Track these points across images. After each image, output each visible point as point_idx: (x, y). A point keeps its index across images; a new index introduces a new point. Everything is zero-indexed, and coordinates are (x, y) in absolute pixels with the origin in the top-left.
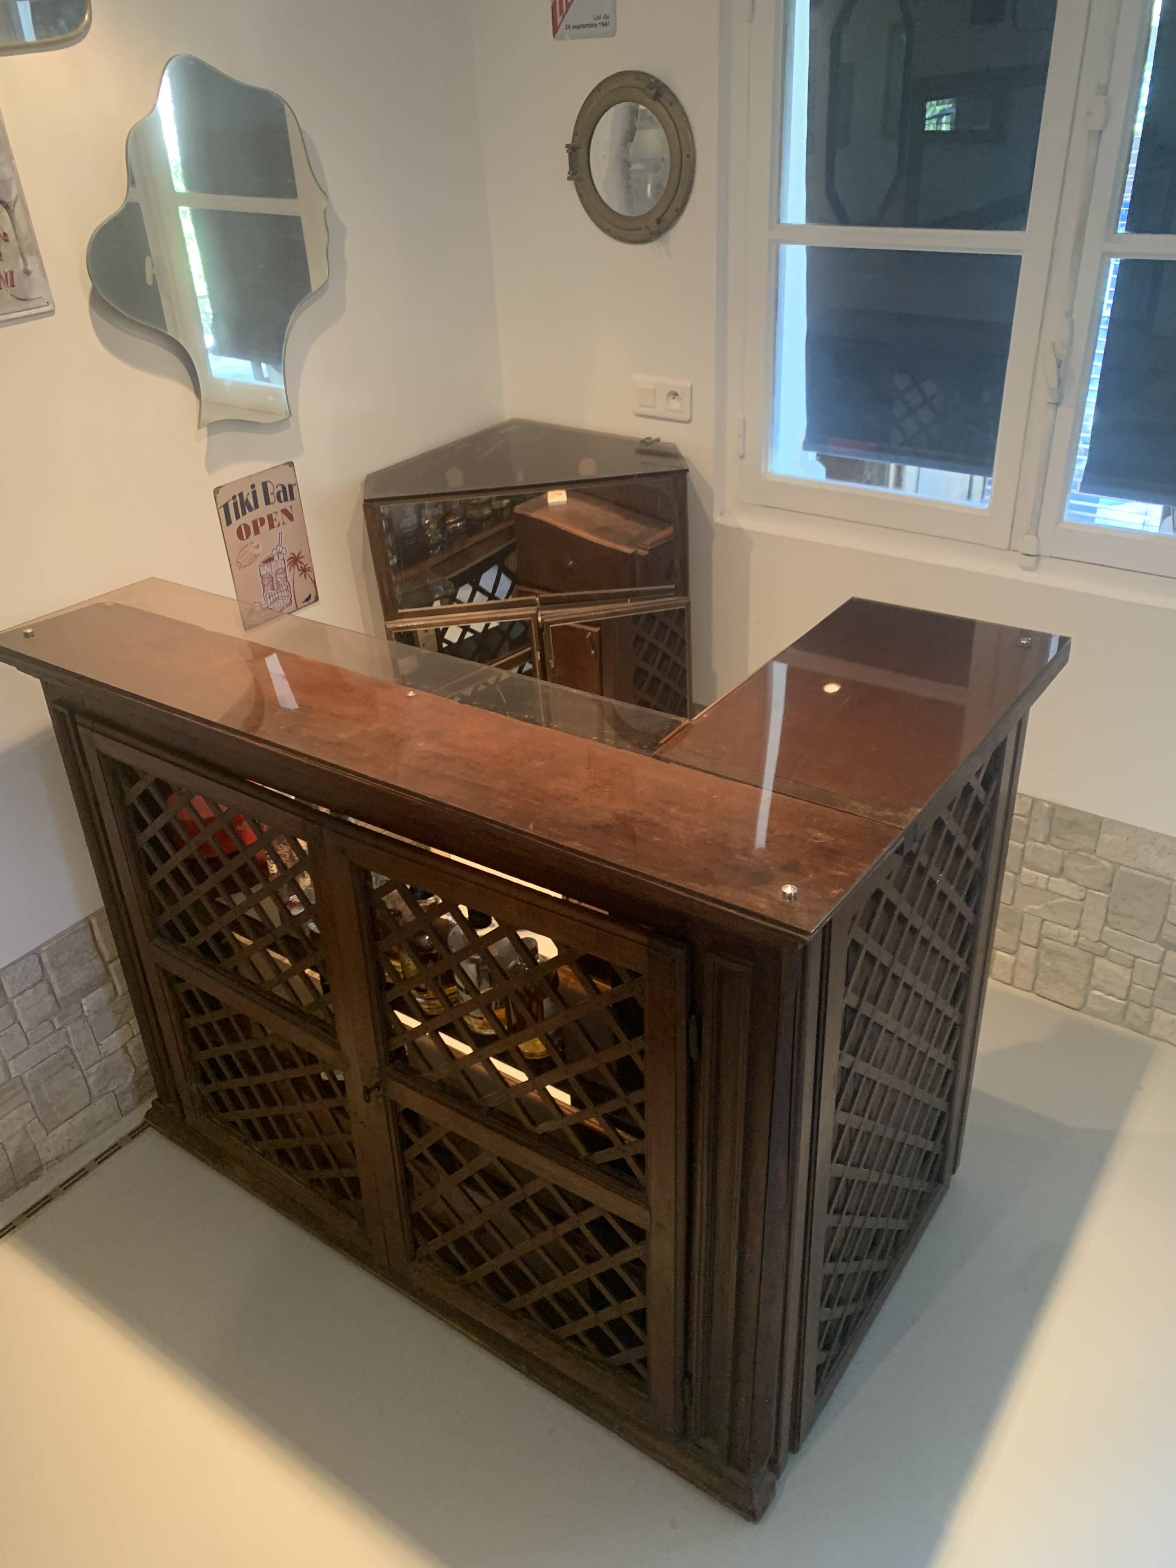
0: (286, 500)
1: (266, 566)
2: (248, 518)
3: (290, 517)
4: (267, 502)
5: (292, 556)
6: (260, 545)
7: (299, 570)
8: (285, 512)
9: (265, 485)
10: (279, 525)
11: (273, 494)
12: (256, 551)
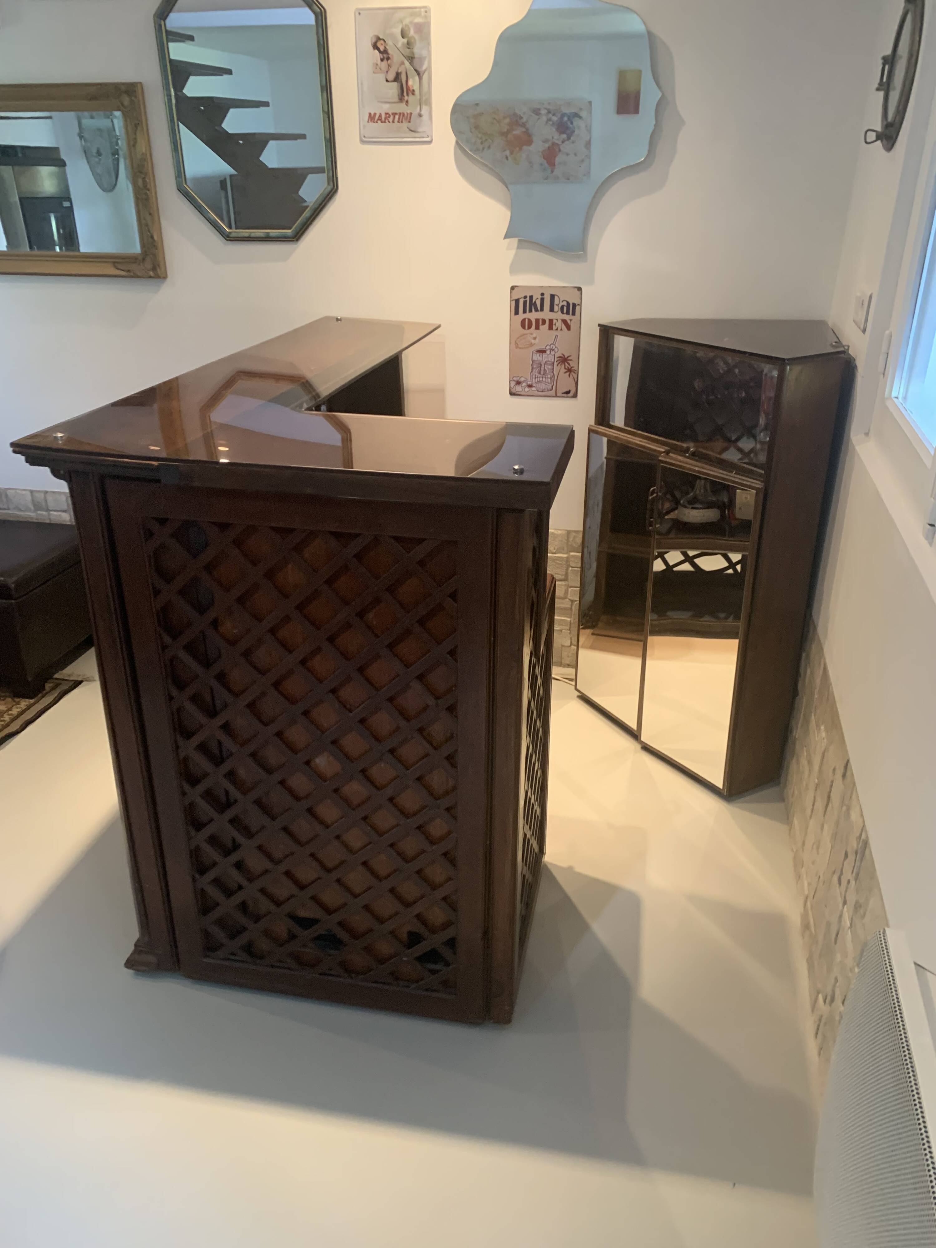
0: (568, 313)
1: (538, 355)
2: (533, 316)
3: (568, 327)
4: (552, 310)
5: (561, 355)
6: (538, 337)
7: (565, 368)
8: (564, 322)
9: (552, 297)
10: (557, 329)
11: (558, 305)
12: (533, 341)
